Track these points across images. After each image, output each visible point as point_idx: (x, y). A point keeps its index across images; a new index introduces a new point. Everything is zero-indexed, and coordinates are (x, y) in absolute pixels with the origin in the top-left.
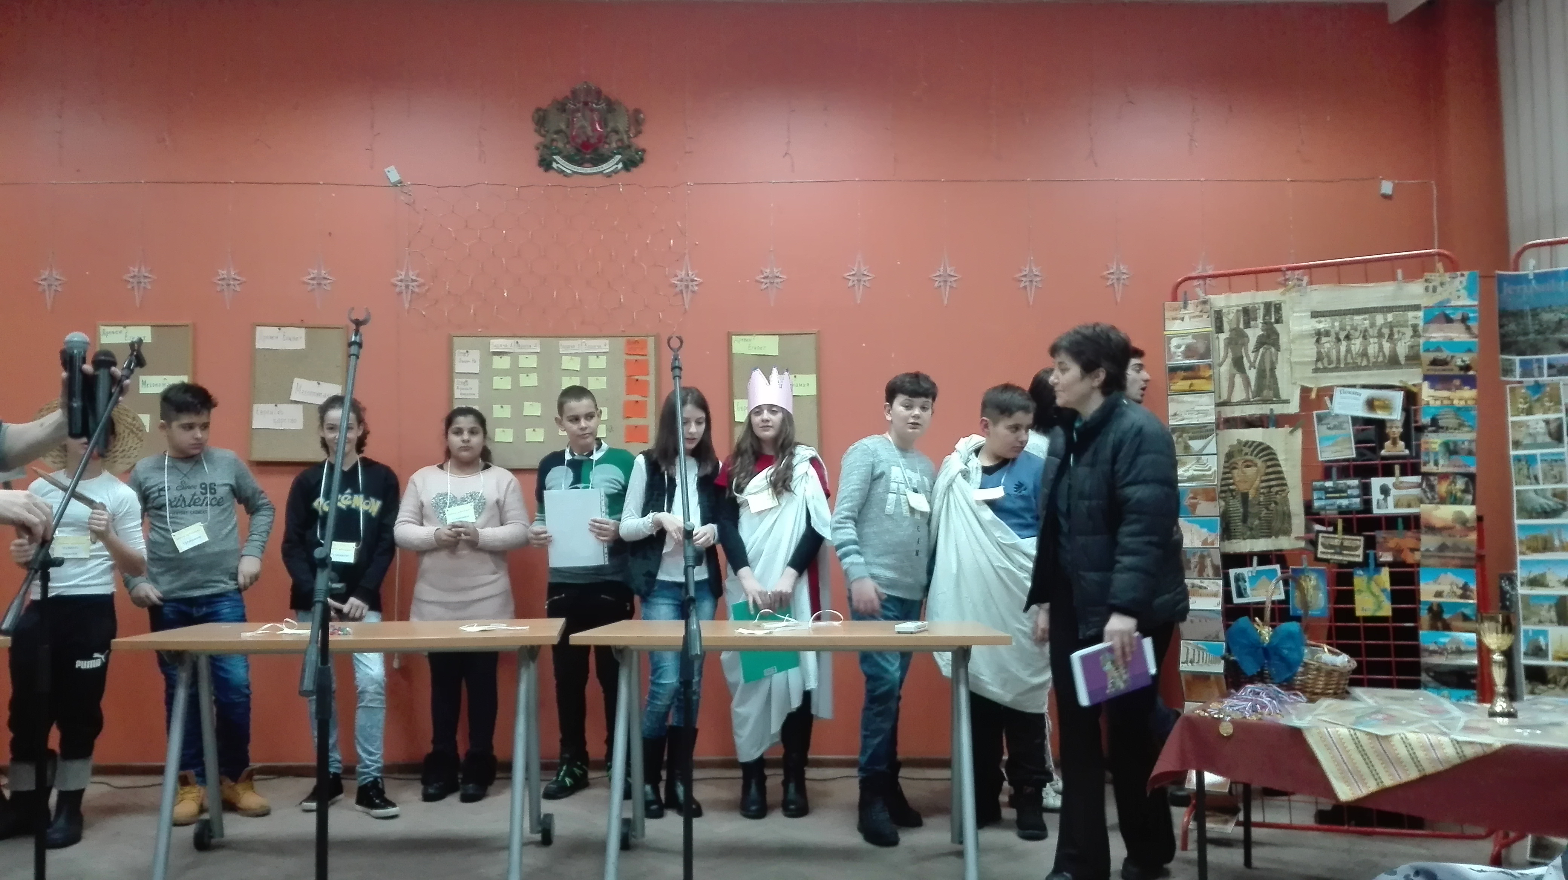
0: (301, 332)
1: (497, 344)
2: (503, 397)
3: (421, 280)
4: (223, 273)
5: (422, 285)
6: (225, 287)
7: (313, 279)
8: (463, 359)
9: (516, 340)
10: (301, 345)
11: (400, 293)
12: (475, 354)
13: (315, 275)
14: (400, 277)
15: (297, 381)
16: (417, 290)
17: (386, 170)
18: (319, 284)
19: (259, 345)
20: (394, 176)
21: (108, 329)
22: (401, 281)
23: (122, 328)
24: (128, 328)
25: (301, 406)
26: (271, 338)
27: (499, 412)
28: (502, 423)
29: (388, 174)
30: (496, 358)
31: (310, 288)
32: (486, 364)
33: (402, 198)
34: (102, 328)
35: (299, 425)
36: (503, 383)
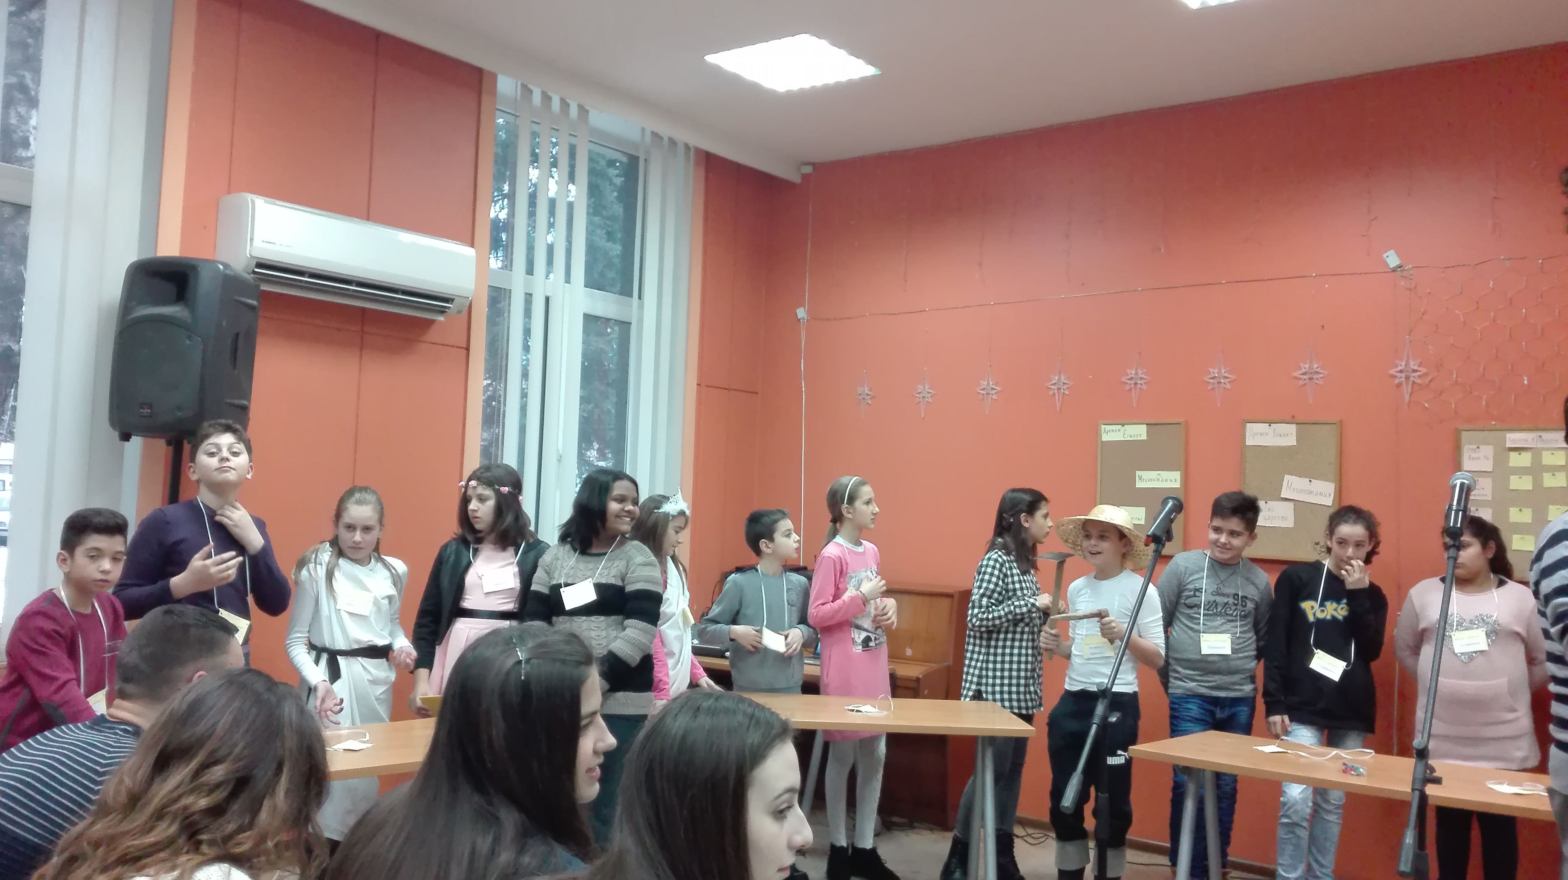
0: (1292, 428)
1: (1514, 438)
2: (1521, 499)
3: (1423, 370)
4: (1214, 372)
5: (1426, 374)
6: (1216, 385)
7: (1304, 374)
8: (1473, 455)
9: (1539, 434)
10: (1292, 441)
11: (1399, 385)
12: (1488, 451)
13: (1307, 370)
14: (1400, 368)
15: (1287, 477)
16: (1418, 381)
17: (1385, 255)
18: (1311, 379)
19: (1249, 442)
20: (1392, 259)
21: (1108, 427)
22: (1401, 371)
23: (1120, 426)
24: (1125, 426)
25: (1292, 504)
26: (1261, 434)
27: (1519, 515)
28: (1521, 529)
29: (1387, 260)
30: (1513, 455)
31: (1301, 383)
32: (1500, 459)
33: (1403, 283)
34: (1103, 427)
35: (1290, 523)
36: (1521, 483)
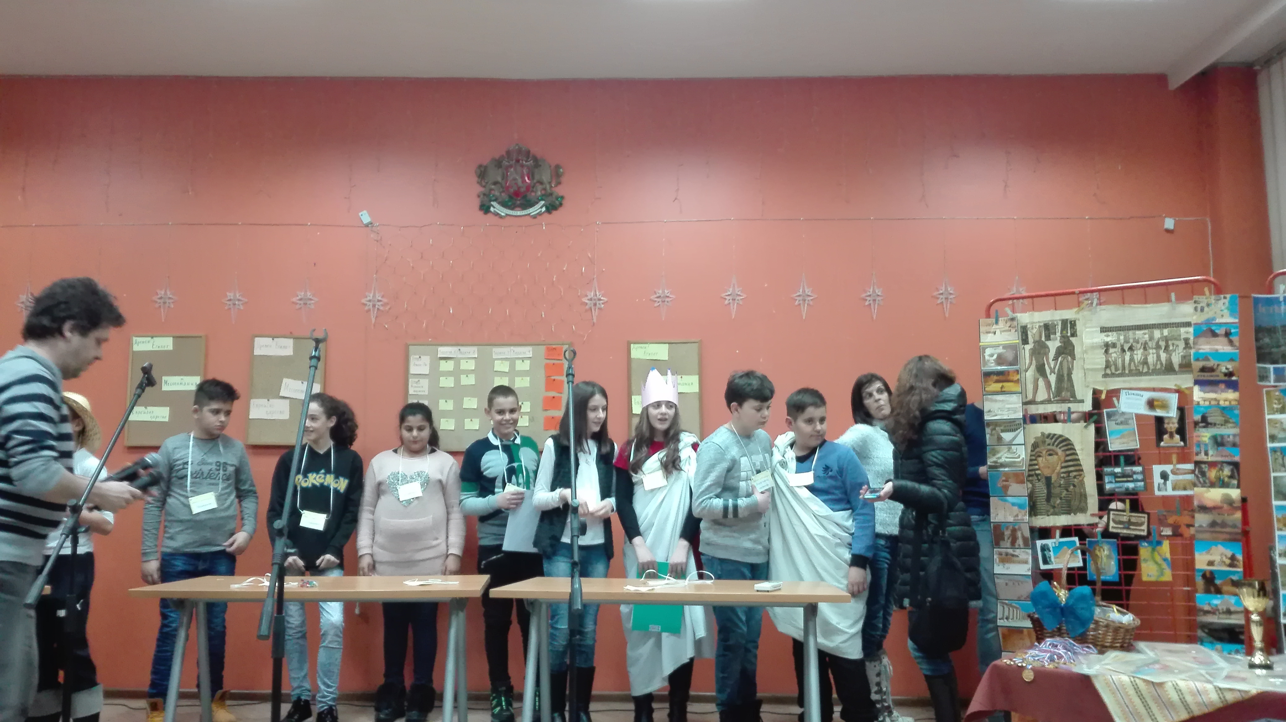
0: (290, 342)
1: (443, 351)
2: (447, 393)
3: (385, 300)
4: (230, 295)
5: (385, 305)
6: (232, 306)
7: (301, 299)
8: (417, 363)
9: (459, 348)
10: (289, 352)
11: (369, 311)
12: (426, 359)
13: (302, 297)
14: (368, 298)
15: (285, 380)
16: (381, 308)
17: (360, 214)
18: (305, 304)
19: (257, 352)
20: (366, 218)
21: (140, 339)
22: (370, 301)
23: (150, 339)
24: (154, 338)
25: (288, 401)
26: (266, 346)
27: (445, 405)
28: (446, 414)
29: (361, 217)
30: (442, 362)
31: (298, 307)
32: (434, 367)
33: (372, 236)
34: (134, 339)
35: (286, 416)
36: (447, 382)
